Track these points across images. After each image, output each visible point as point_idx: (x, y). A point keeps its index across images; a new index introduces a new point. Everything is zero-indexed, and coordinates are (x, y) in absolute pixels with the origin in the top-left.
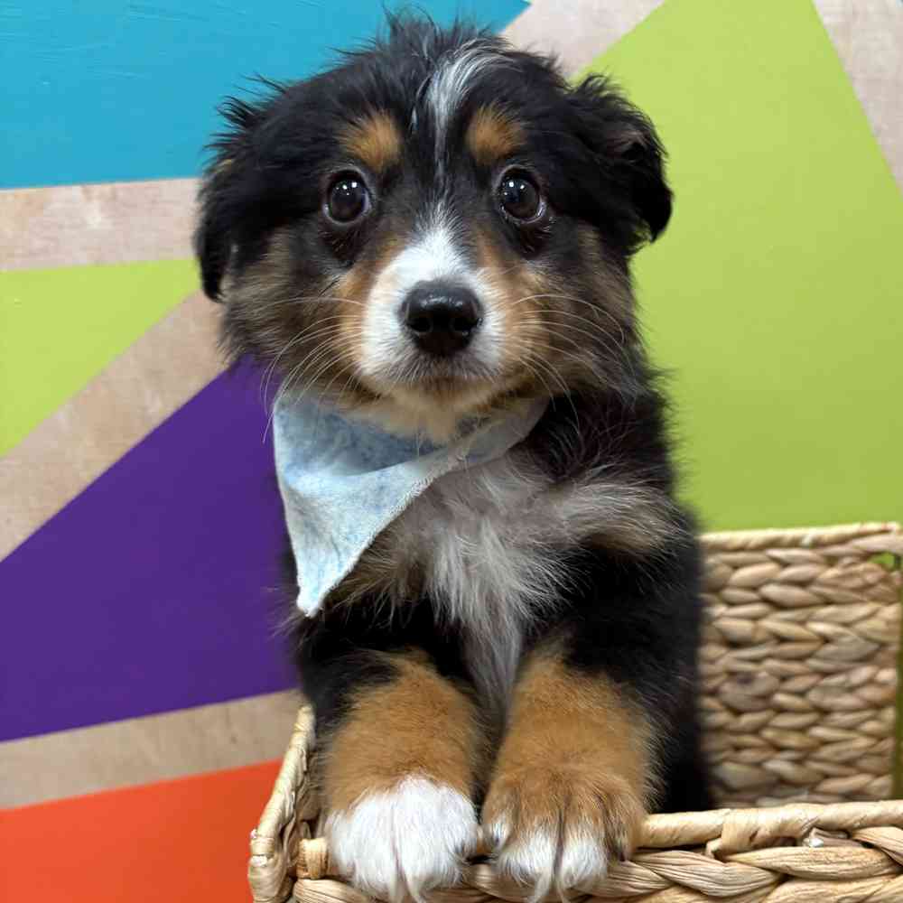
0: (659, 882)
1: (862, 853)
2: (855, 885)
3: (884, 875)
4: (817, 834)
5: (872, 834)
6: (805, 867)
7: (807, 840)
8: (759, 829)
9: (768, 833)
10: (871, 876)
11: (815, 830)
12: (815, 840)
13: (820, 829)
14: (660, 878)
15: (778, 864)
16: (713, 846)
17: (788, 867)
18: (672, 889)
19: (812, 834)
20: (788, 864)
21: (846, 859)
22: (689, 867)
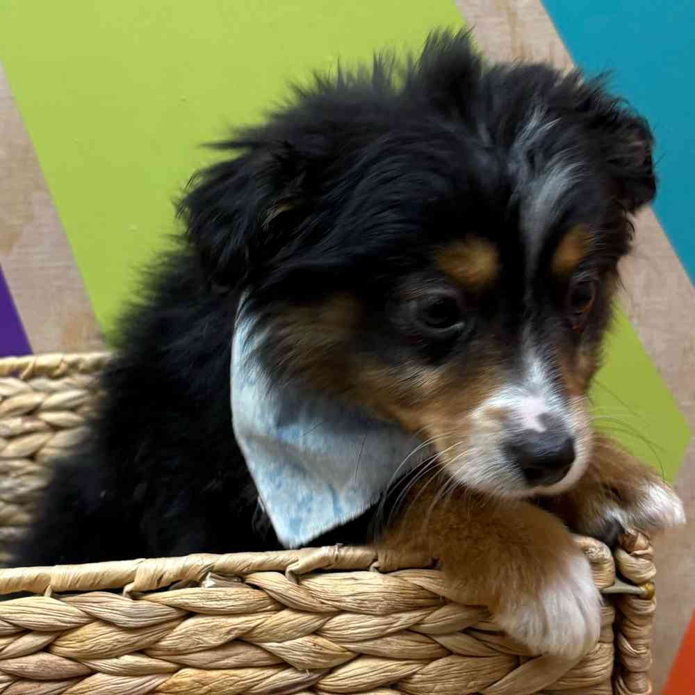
0: (82, 617)
1: (248, 592)
2: (242, 619)
3: (267, 611)
4: (211, 577)
5: (258, 578)
6: (200, 604)
7: (204, 582)
8: (164, 573)
9: (171, 577)
10: (254, 612)
11: (210, 574)
12: (209, 582)
13: (215, 572)
14: (83, 613)
15: (179, 601)
16: (128, 588)
17: (187, 603)
18: (95, 623)
19: (208, 577)
20: (186, 601)
21: (233, 597)
22: (104, 604)
